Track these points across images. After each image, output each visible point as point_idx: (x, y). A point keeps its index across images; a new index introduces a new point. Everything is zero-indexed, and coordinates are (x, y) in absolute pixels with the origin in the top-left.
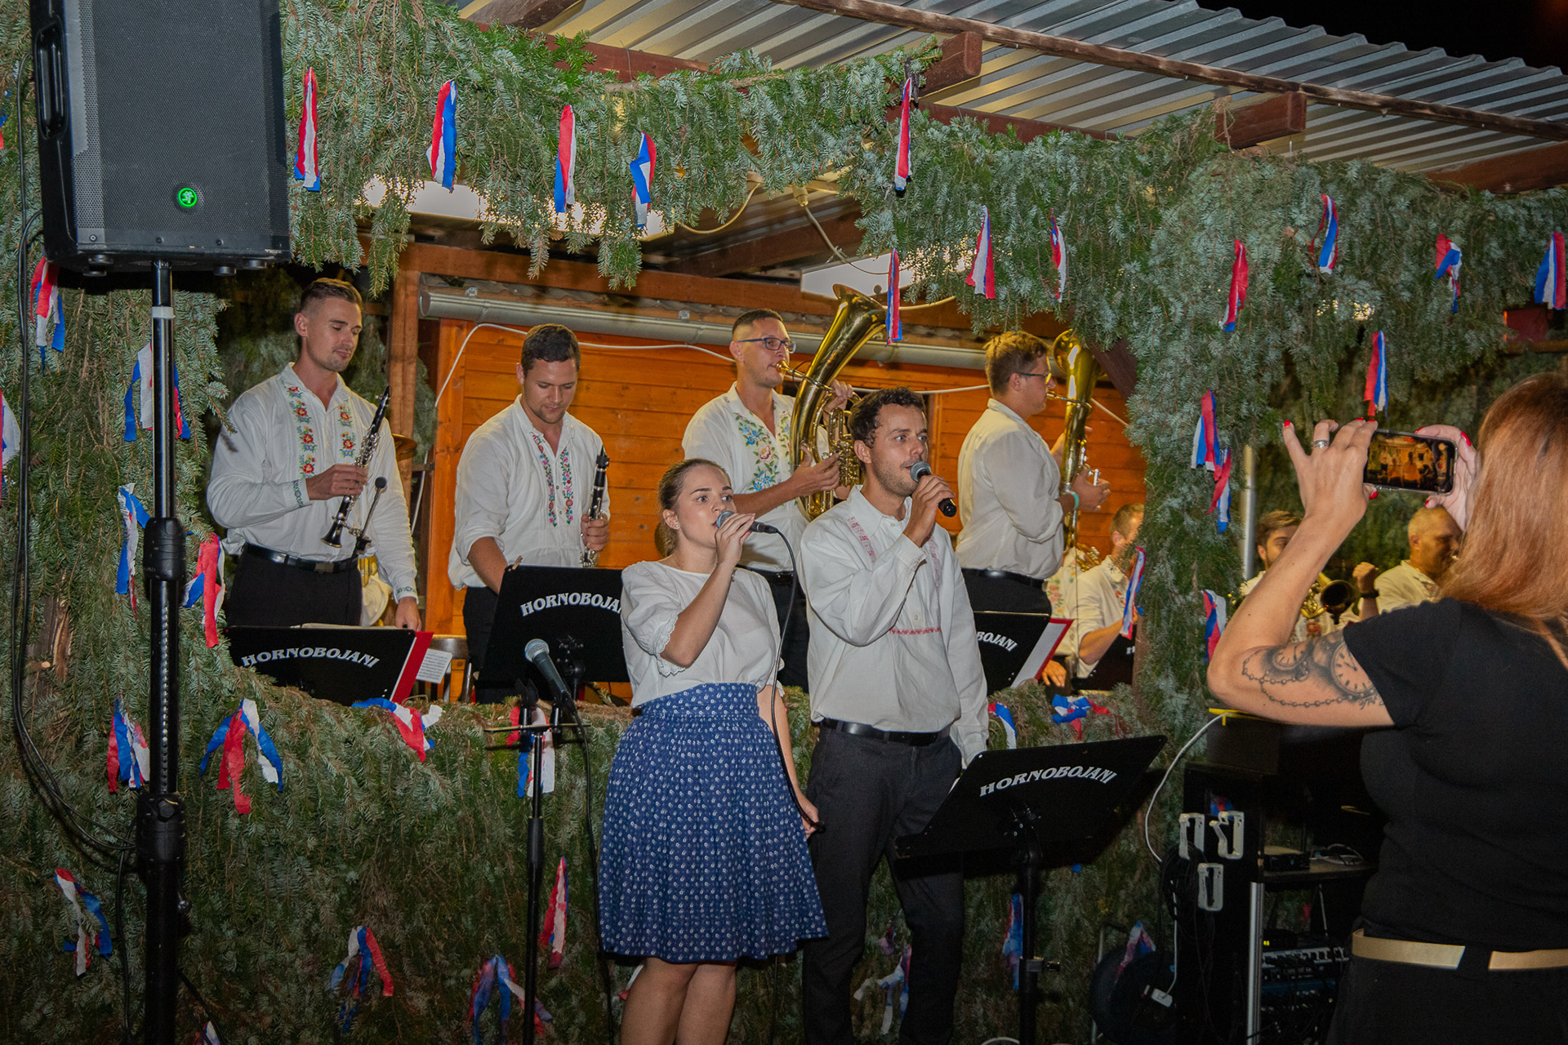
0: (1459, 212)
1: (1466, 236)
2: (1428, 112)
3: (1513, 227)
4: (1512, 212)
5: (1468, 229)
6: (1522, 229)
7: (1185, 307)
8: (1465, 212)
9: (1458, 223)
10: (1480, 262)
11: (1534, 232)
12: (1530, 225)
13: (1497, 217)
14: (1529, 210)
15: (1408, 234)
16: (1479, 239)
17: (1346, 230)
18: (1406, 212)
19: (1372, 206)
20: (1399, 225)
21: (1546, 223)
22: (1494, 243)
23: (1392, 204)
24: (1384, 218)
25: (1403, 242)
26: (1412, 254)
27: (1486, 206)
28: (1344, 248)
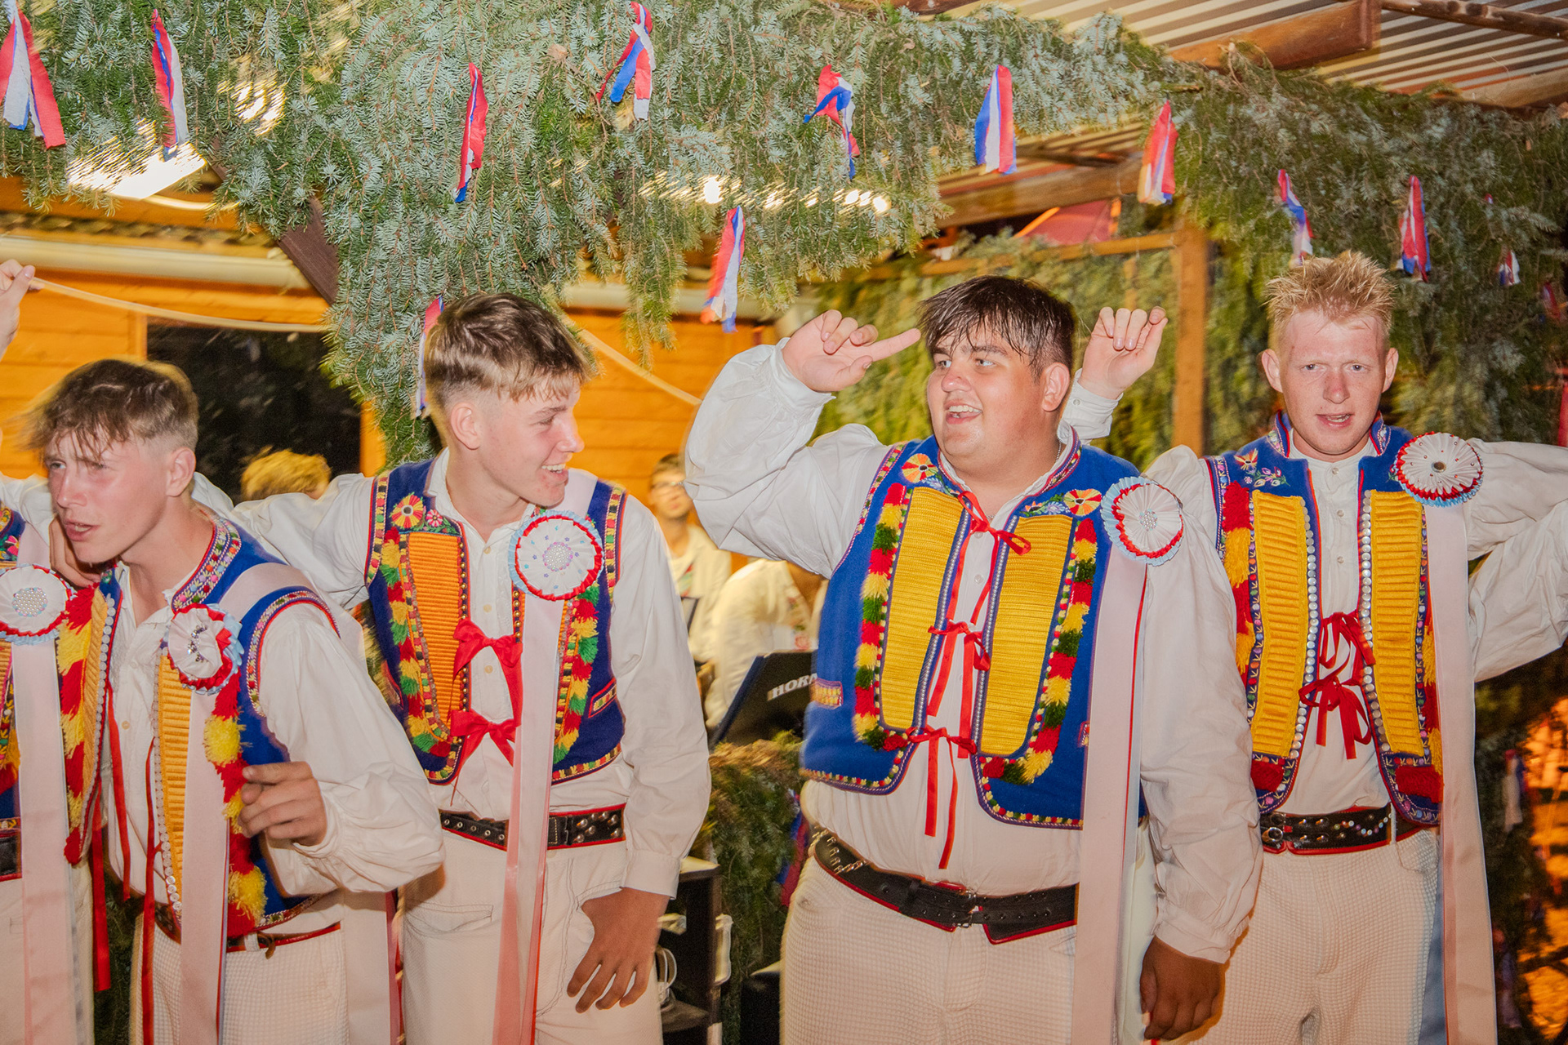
0: (860, 36)
1: (872, 71)
3: (944, 60)
4: (939, 36)
5: (873, 61)
6: (957, 64)
7: (385, 166)
8: (868, 38)
9: (857, 53)
10: (897, 109)
11: (973, 66)
12: (968, 56)
13: (920, 45)
14: (967, 36)
15: (783, 66)
16: (892, 76)
17: (676, 58)
18: (777, 34)
19: (723, 24)
20: (766, 53)
21: (989, 54)
22: (912, 81)
23: (756, 22)
24: (741, 42)
25: (775, 78)
26: (786, 95)
27: (904, 29)
28: (670, 84)
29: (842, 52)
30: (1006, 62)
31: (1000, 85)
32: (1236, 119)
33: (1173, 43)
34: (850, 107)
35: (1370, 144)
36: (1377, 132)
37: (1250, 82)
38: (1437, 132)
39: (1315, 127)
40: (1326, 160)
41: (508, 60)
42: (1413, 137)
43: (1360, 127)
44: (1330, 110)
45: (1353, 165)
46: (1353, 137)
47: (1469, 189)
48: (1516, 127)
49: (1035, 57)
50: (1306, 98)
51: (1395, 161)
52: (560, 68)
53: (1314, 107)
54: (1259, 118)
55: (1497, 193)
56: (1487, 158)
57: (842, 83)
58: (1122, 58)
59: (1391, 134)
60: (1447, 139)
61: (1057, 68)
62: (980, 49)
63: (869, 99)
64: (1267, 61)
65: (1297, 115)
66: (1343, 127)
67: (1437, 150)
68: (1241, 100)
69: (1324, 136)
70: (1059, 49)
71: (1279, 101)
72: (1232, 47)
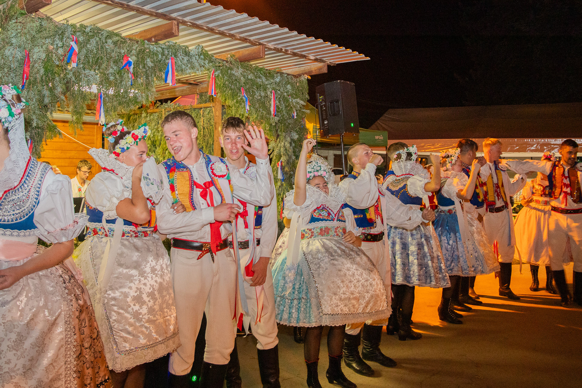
0: (134, 47)
1: (137, 56)
3: (157, 55)
4: (155, 49)
5: (138, 54)
6: (160, 56)
8: (137, 48)
9: (134, 52)
10: (144, 67)
11: (164, 57)
12: (163, 54)
14: (163, 49)
15: (113, 54)
16: (143, 59)
17: (84, 51)
18: (112, 46)
19: (97, 42)
20: (109, 51)
21: (168, 54)
22: (148, 60)
23: (106, 42)
24: (102, 47)
25: (111, 57)
26: (114, 62)
27: (146, 46)
28: (82, 58)
29: (130, 51)
30: (173, 56)
31: (172, 62)
32: (231, 74)
33: (215, 54)
34: (132, 66)
35: (262, 82)
36: (264, 79)
37: (234, 65)
38: (278, 80)
39: (249, 77)
40: (253, 85)
41: (36, 50)
42: (272, 81)
43: (260, 78)
44: (253, 73)
45: (259, 87)
46: (258, 80)
47: (285, 94)
48: (295, 80)
49: (180, 55)
50: (247, 70)
51: (269, 86)
52: (52, 52)
53: (249, 72)
54: (236, 74)
55: (291, 95)
56: (289, 87)
57: (130, 59)
58: (202, 57)
59: (267, 80)
60: (280, 82)
61: (186, 59)
62: (166, 52)
63: (137, 64)
64: (238, 60)
65: (245, 74)
66: (256, 77)
67: (278, 84)
68: (232, 69)
69: (251, 79)
70: (187, 53)
71: (241, 70)
72: (229, 56)
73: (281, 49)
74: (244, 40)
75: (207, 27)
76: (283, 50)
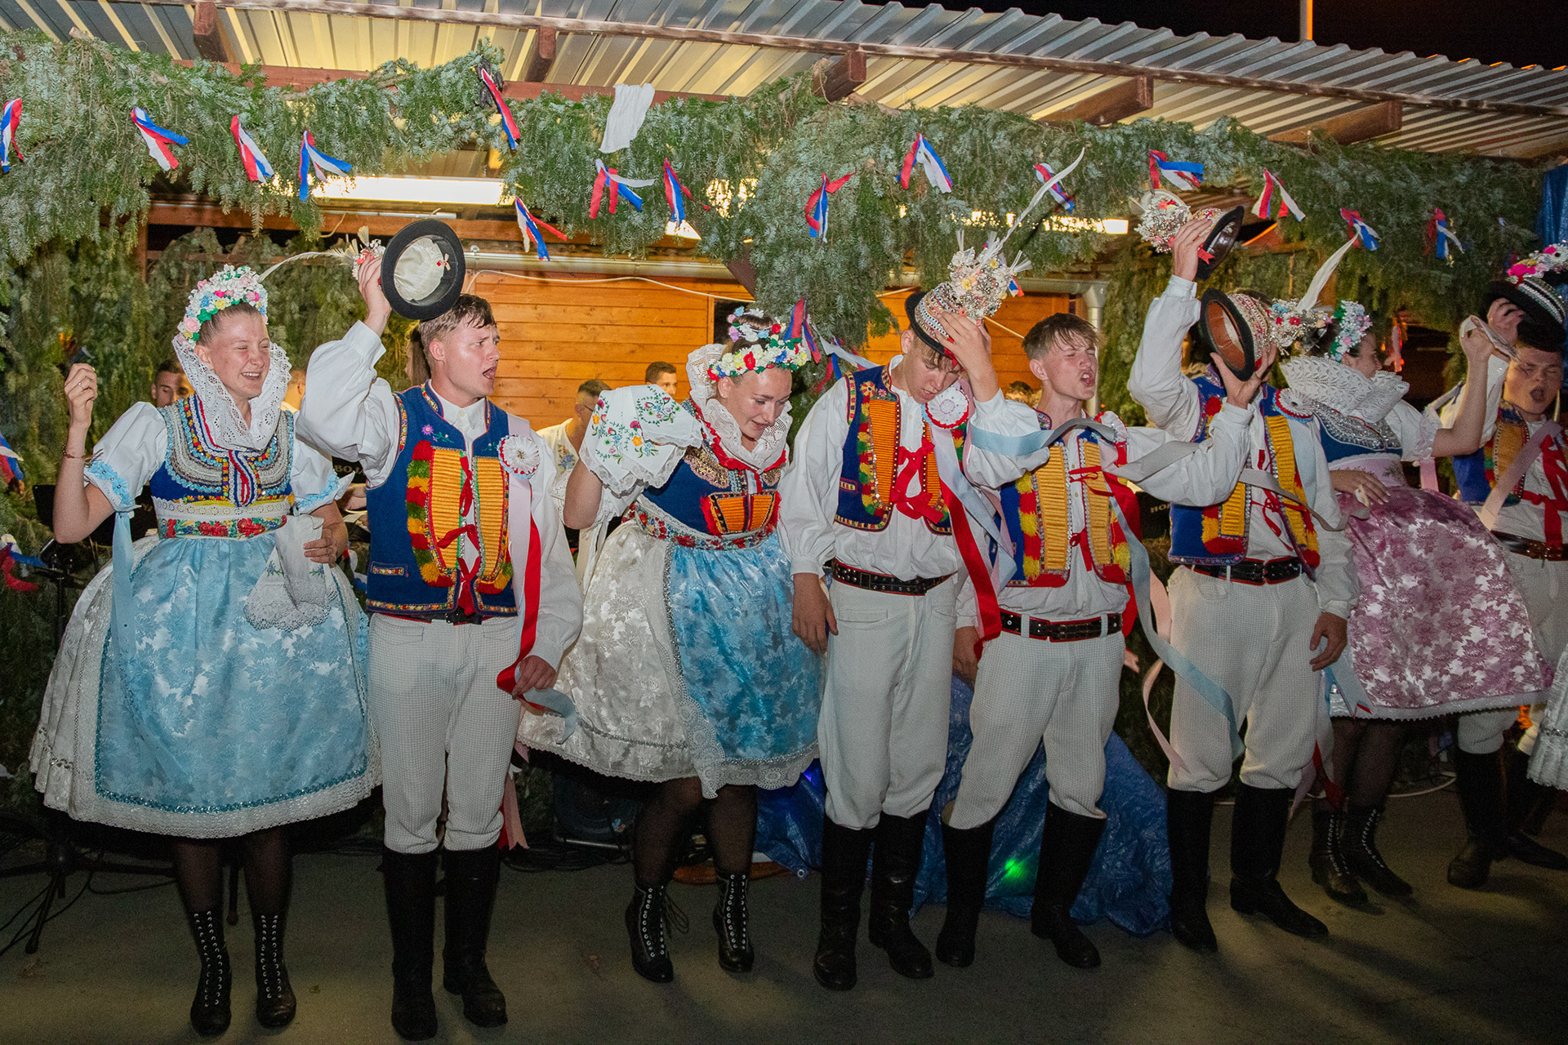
0: (1058, 142)
2: (987, 60)
3: (1111, 152)
4: (1108, 138)
6: (1119, 153)
8: (1063, 142)
9: (1056, 151)
11: (1130, 154)
12: (1126, 149)
13: (1095, 144)
18: (1007, 143)
19: (973, 141)
20: (1000, 154)
21: (1140, 147)
22: (1090, 164)
23: (994, 137)
24: (984, 148)
25: (1006, 167)
26: (1010, 177)
27: (1084, 135)
29: (1047, 151)
32: (1311, 176)
33: (1268, 133)
35: (1409, 188)
36: (1415, 179)
37: (1323, 153)
39: (1369, 179)
40: (1380, 198)
42: (1444, 182)
43: (1403, 178)
45: (1395, 202)
46: (1398, 184)
48: (1525, 173)
49: (1168, 146)
51: (1423, 198)
53: (1370, 167)
55: (1506, 215)
56: (1498, 194)
58: (1230, 144)
59: (1427, 181)
60: (1471, 182)
61: (1184, 152)
62: (1135, 144)
64: (1332, 139)
65: (1355, 172)
66: (1391, 178)
67: (1463, 191)
68: (1317, 165)
70: (1188, 140)
71: (1343, 164)
72: (1309, 133)
73: (1457, 103)
74: (1338, 94)
75: (1228, 79)
76: (1464, 105)
